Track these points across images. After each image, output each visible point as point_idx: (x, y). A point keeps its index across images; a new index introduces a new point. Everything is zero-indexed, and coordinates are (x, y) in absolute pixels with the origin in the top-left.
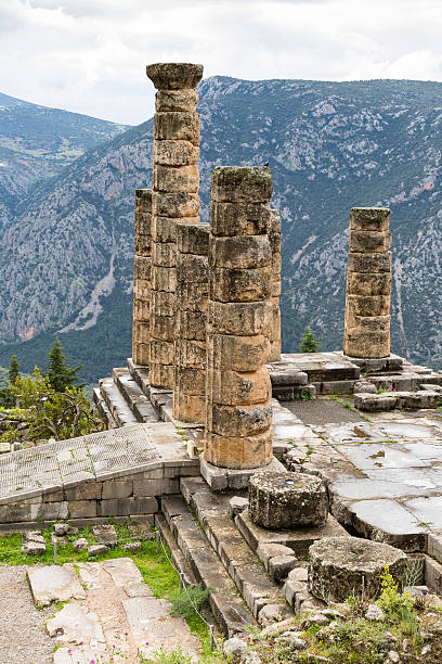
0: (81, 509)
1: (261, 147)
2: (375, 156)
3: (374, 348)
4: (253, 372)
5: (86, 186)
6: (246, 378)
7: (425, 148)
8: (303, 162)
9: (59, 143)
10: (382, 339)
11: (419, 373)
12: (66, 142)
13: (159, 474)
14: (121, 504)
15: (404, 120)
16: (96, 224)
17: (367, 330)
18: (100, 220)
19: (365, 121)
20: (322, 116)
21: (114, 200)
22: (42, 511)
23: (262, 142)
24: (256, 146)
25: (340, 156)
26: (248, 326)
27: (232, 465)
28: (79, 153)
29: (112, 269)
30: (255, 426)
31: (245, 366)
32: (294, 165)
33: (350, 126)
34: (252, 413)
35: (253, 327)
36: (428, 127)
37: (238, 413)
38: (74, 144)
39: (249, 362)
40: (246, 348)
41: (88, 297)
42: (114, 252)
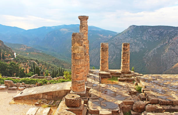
0: (50, 97)
1: (140, 36)
2: (158, 38)
3: (126, 69)
4: (79, 73)
5: (112, 42)
6: (77, 74)
7: (166, 37)
8: (146, 38)
9: (108, 35)
10: (127, 67)
11: (134, 74)
12: (109, 35)
13: (64, 92)
14: (57, 97)
15: (163, 32)
16: (114, 48)
17: (124, 66)
18: (114, 47)
19: (157, 32)
20: (150, 31)
21: (116, 44)
22: (43, 97)
23: (140, 35)
24: (139, 36)
25: (152, 37)
26: (77, 64)
27: (75, 91)
28: (112, 37)
29: (116, 55)
30: (79, 84)
31: (77, 72)
32: (145, 39)
33: (154, 33)
34: (78, 82)
35: (78, 65)
36: (167, 33)
37: (76, 81)
38: (111, 35)
39: (78, 71)
40: (77, 69)
41: (112, 59)
42: (116, 52)
